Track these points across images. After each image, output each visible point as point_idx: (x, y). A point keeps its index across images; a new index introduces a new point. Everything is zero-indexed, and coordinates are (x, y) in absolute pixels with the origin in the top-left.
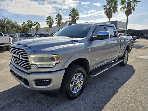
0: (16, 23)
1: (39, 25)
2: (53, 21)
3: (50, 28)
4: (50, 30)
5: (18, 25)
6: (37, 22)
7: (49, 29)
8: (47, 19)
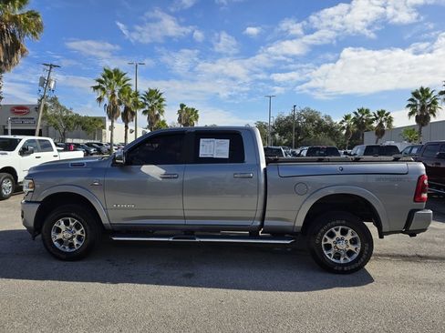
0: (329, 118)
1: (390, 120)
2: (434, 102)
3: (423, 125)
4: (420, 132)
5: (332, 124)
6: (383, 112)
7: (417, 130)
8: (412, 100)
